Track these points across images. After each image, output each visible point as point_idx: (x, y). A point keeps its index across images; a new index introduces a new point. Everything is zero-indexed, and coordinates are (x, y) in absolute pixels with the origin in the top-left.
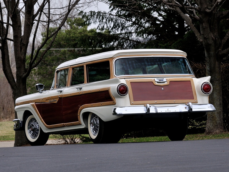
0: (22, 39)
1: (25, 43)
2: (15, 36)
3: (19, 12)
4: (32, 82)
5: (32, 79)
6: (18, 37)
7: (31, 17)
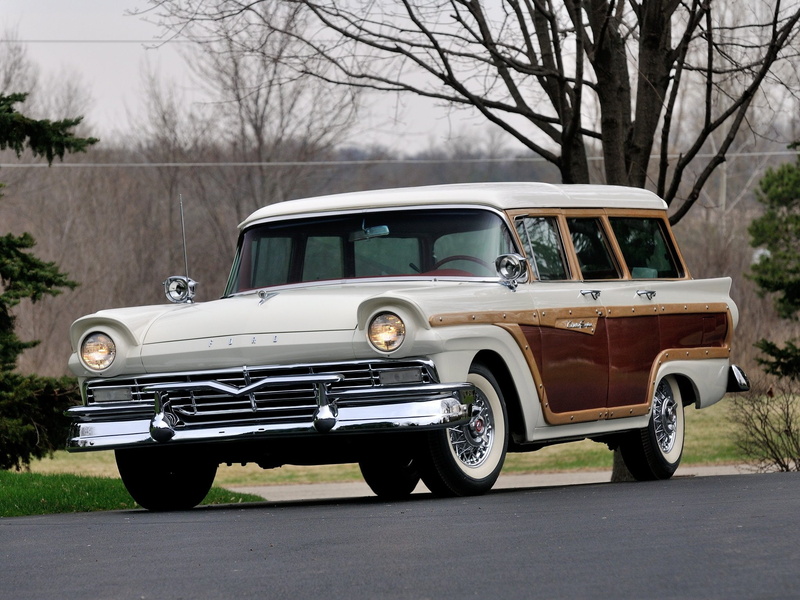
0: (632, 130)
1: (641, 146)
2: (607, 123)
3: (621, 42)
4: (788, 263)
5: (787, 251)
6: (617, 125)
7: (663, 57)
